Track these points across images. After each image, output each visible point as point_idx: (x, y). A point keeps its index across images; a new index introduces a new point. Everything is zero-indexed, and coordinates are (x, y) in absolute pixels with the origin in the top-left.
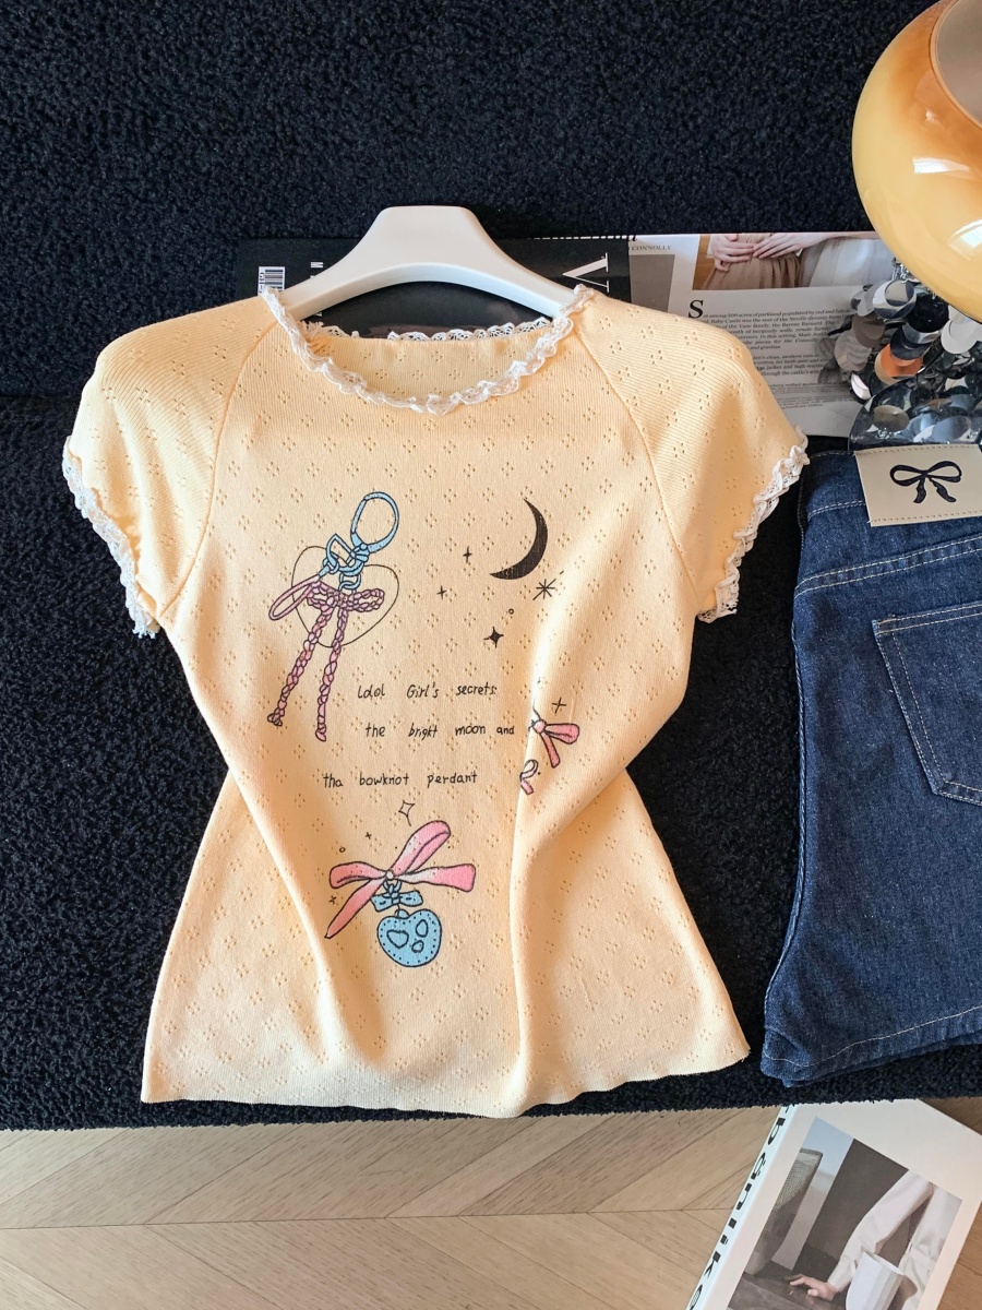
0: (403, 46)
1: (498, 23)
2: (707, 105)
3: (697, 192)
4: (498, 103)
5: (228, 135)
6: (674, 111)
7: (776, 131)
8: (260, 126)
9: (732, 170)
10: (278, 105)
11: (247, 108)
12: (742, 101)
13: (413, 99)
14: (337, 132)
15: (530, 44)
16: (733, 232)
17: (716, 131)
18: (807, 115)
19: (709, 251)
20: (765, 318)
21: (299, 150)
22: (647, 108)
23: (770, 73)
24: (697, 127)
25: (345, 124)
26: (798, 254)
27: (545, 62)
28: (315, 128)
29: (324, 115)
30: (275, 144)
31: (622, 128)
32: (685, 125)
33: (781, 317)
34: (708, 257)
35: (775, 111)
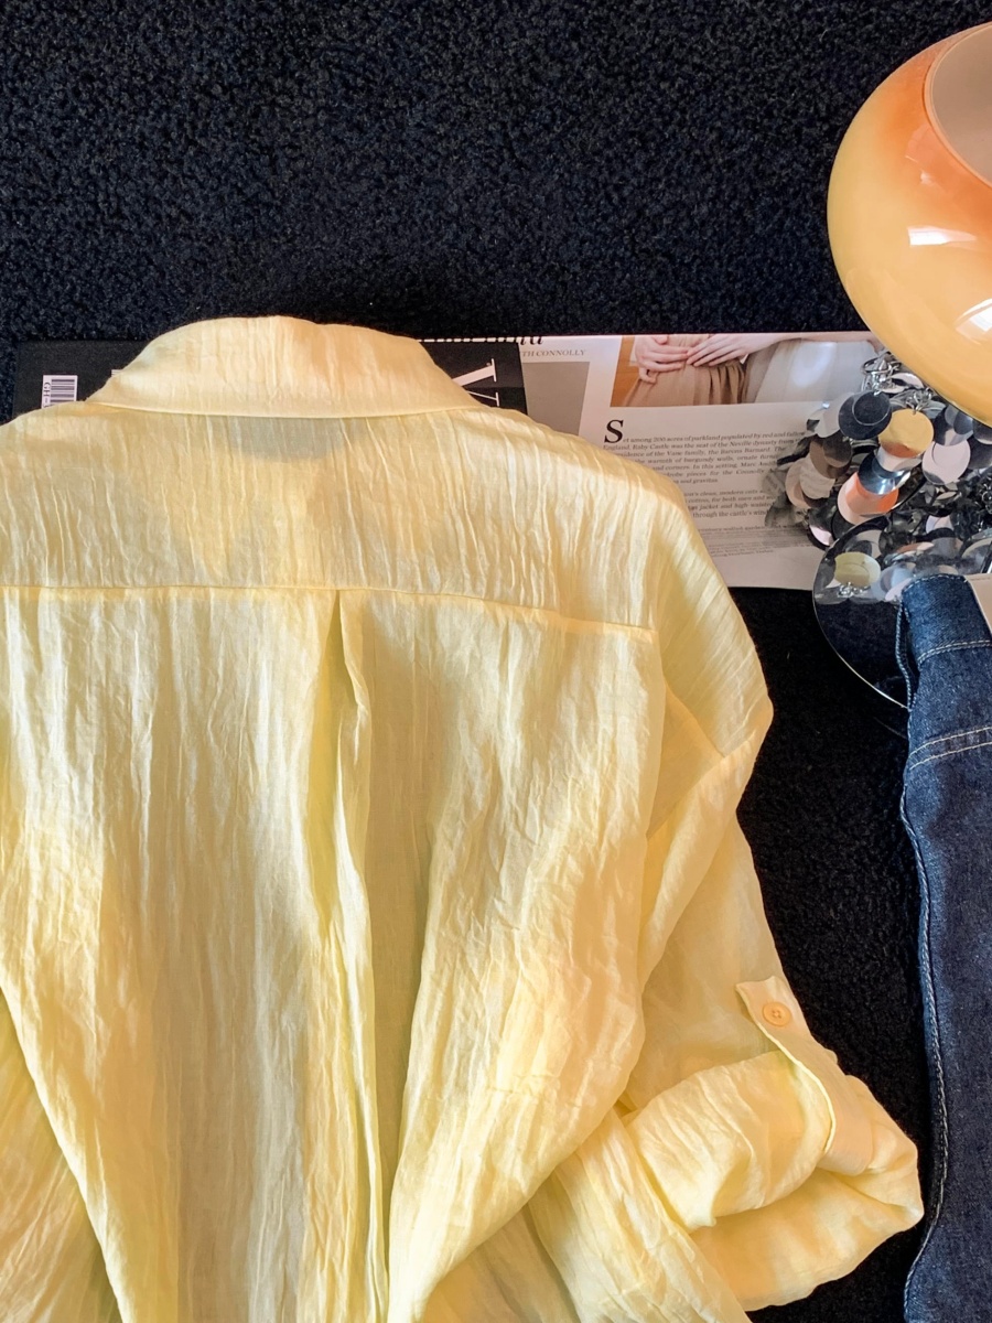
0: (265, 97)
1: (384, 71)
2: (636, 173)
3: (620, 281)
4: (378, 168)
5: (37, 205)
6: (595, 180)
7: (719, 206)
8: (78, 194)
9: (663, 255)
10: (104, 168)
11: (64, 171)
12: (679, 168)
13: (273, 161)
14: (174, 203)
15: (422, 96)
16: (664, 333)
17: (646, 206)
18: (758, 186)
19: (633, 357)
20: (701, 443)
21: (125, 226)
22: (561, 175)
23: (713, 136)
24: (623, 199)
25: (185, 192)
26: (742, 361)
27: (438, 120)
28: (147, 198)
29: (160, 180)
30: (95, 217)
31: (530, 201)
32: (608, 197)
35: (720, 181)
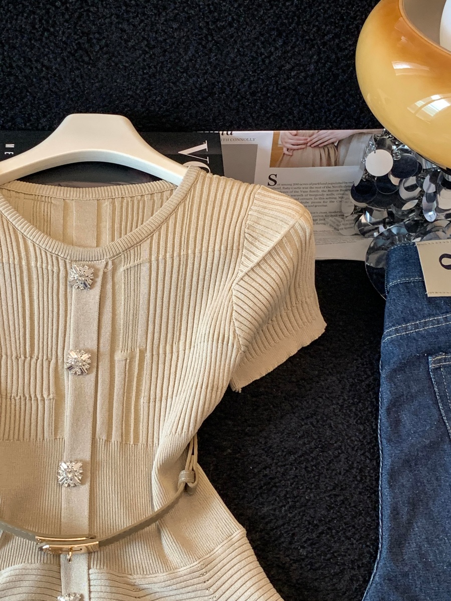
19: (280, 142)
20: (317, 186)
26: (336, 144)
33: (327, 185)
34: (279, 146)
